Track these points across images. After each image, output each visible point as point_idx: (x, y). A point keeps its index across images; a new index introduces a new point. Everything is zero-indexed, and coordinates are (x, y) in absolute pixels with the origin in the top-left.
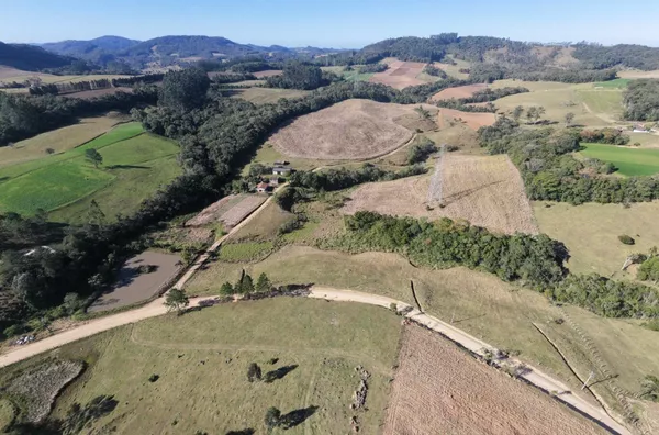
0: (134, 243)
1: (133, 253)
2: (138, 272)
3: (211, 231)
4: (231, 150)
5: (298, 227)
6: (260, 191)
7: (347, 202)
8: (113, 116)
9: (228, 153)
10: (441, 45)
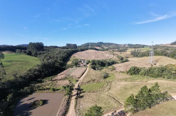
0: (26, 88)
1: (26, 95)
2: (33, 105)
3: (69, 81)
4: (62, 57)
5: (108, 76)
6: (82, 66)
7: (115, 69)
8: (8, 52)
9: (61, 57)
10: (100, 44)
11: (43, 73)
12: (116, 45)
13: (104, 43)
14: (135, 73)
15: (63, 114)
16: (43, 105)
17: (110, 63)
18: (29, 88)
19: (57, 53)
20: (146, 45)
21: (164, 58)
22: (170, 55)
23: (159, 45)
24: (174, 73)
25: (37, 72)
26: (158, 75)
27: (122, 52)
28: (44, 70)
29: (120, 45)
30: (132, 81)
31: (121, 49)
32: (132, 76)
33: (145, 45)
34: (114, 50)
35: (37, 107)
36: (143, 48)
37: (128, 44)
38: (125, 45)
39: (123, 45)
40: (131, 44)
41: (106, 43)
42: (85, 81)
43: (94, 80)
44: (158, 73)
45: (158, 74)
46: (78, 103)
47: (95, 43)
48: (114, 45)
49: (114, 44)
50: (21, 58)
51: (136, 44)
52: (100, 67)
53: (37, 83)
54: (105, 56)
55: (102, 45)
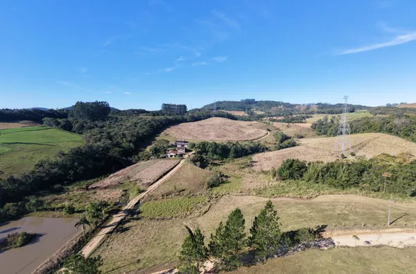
3: (123, 191)
4: (135, 134)
5: (223, 182)
6: (171, 156)
7: (255, 164)
8: (25, 123)
9: (133, 135)
10: (247, 105)
11: (71, 172)
12: (287, 105)
13: (256, 102)
14: (291, 176)
15: (48, 270)
16: (22, 245)
17: (247, 151)
18: (16, 206)
19: (128, 125)
20: (365, 107)
21: (384, 137)
22: (401, 131)
23: (396, 104)
24: (388, 178)
25: (56, 170)
26: (348, 181)
27: (291, 124)
28: (76, 164)
29: (297, 107)
30: (276, 195)
31: (294, 116)
32: (283, 183)
33: (363, 105)
34: (275, 118)
35: (8, 249)
36: (352, 114)
37: (318, 104)
38: (309, 107)
39: (303, 105)
40: (325, 104)
41: (262, 101)
42: (159, 193)
43: (183, 190)
44: (349, 176)
45: (348, 178)
46: (105, 244)
47: (235, 102)
48: (282, 107)
49: (283, 104)
50: (44, 136)
51: (339, 104)
52: (218, 159)
53: (50, 193)
54: (244, 133)
55: (253, 105)
